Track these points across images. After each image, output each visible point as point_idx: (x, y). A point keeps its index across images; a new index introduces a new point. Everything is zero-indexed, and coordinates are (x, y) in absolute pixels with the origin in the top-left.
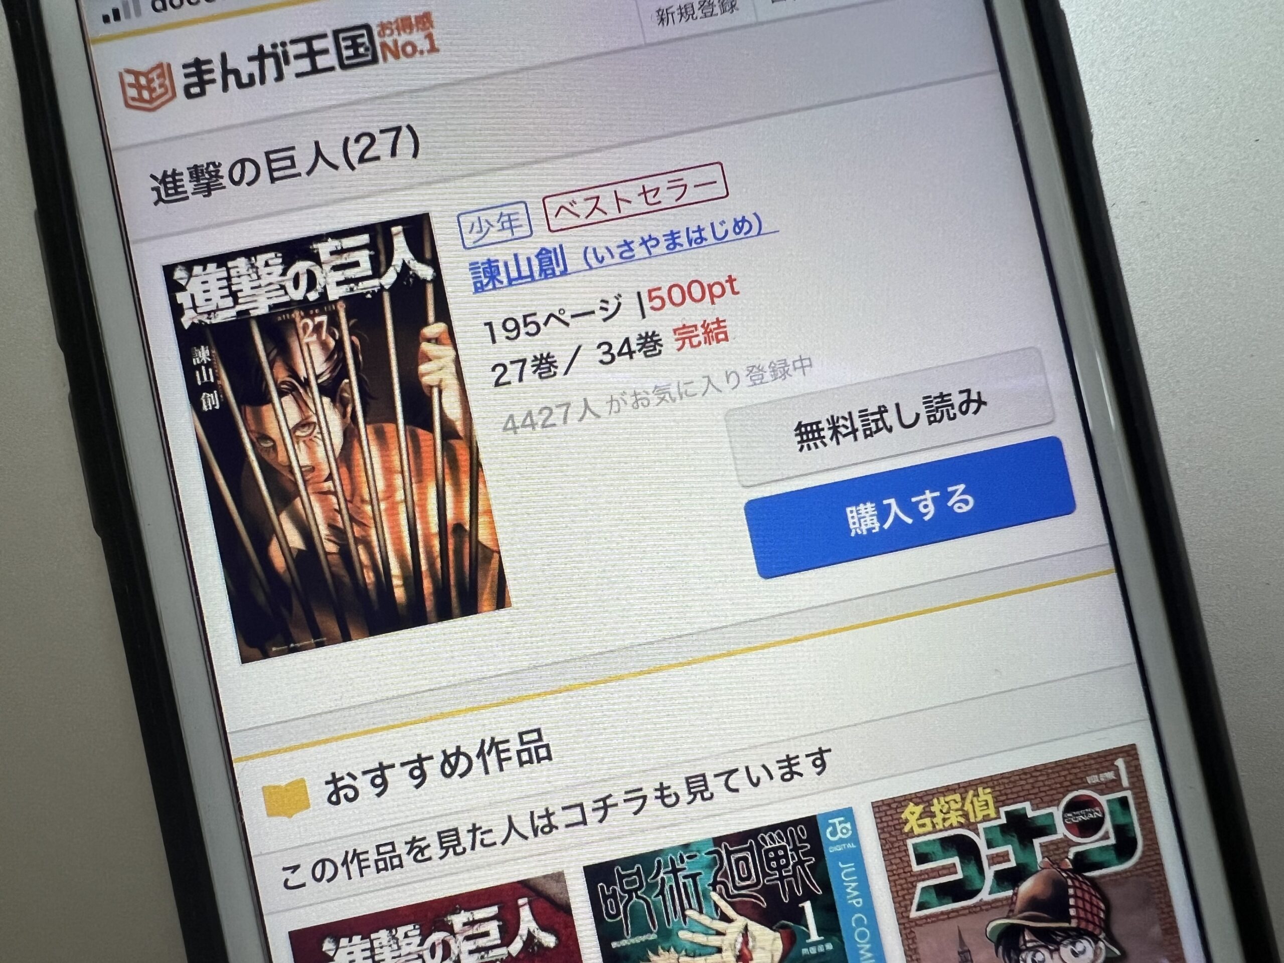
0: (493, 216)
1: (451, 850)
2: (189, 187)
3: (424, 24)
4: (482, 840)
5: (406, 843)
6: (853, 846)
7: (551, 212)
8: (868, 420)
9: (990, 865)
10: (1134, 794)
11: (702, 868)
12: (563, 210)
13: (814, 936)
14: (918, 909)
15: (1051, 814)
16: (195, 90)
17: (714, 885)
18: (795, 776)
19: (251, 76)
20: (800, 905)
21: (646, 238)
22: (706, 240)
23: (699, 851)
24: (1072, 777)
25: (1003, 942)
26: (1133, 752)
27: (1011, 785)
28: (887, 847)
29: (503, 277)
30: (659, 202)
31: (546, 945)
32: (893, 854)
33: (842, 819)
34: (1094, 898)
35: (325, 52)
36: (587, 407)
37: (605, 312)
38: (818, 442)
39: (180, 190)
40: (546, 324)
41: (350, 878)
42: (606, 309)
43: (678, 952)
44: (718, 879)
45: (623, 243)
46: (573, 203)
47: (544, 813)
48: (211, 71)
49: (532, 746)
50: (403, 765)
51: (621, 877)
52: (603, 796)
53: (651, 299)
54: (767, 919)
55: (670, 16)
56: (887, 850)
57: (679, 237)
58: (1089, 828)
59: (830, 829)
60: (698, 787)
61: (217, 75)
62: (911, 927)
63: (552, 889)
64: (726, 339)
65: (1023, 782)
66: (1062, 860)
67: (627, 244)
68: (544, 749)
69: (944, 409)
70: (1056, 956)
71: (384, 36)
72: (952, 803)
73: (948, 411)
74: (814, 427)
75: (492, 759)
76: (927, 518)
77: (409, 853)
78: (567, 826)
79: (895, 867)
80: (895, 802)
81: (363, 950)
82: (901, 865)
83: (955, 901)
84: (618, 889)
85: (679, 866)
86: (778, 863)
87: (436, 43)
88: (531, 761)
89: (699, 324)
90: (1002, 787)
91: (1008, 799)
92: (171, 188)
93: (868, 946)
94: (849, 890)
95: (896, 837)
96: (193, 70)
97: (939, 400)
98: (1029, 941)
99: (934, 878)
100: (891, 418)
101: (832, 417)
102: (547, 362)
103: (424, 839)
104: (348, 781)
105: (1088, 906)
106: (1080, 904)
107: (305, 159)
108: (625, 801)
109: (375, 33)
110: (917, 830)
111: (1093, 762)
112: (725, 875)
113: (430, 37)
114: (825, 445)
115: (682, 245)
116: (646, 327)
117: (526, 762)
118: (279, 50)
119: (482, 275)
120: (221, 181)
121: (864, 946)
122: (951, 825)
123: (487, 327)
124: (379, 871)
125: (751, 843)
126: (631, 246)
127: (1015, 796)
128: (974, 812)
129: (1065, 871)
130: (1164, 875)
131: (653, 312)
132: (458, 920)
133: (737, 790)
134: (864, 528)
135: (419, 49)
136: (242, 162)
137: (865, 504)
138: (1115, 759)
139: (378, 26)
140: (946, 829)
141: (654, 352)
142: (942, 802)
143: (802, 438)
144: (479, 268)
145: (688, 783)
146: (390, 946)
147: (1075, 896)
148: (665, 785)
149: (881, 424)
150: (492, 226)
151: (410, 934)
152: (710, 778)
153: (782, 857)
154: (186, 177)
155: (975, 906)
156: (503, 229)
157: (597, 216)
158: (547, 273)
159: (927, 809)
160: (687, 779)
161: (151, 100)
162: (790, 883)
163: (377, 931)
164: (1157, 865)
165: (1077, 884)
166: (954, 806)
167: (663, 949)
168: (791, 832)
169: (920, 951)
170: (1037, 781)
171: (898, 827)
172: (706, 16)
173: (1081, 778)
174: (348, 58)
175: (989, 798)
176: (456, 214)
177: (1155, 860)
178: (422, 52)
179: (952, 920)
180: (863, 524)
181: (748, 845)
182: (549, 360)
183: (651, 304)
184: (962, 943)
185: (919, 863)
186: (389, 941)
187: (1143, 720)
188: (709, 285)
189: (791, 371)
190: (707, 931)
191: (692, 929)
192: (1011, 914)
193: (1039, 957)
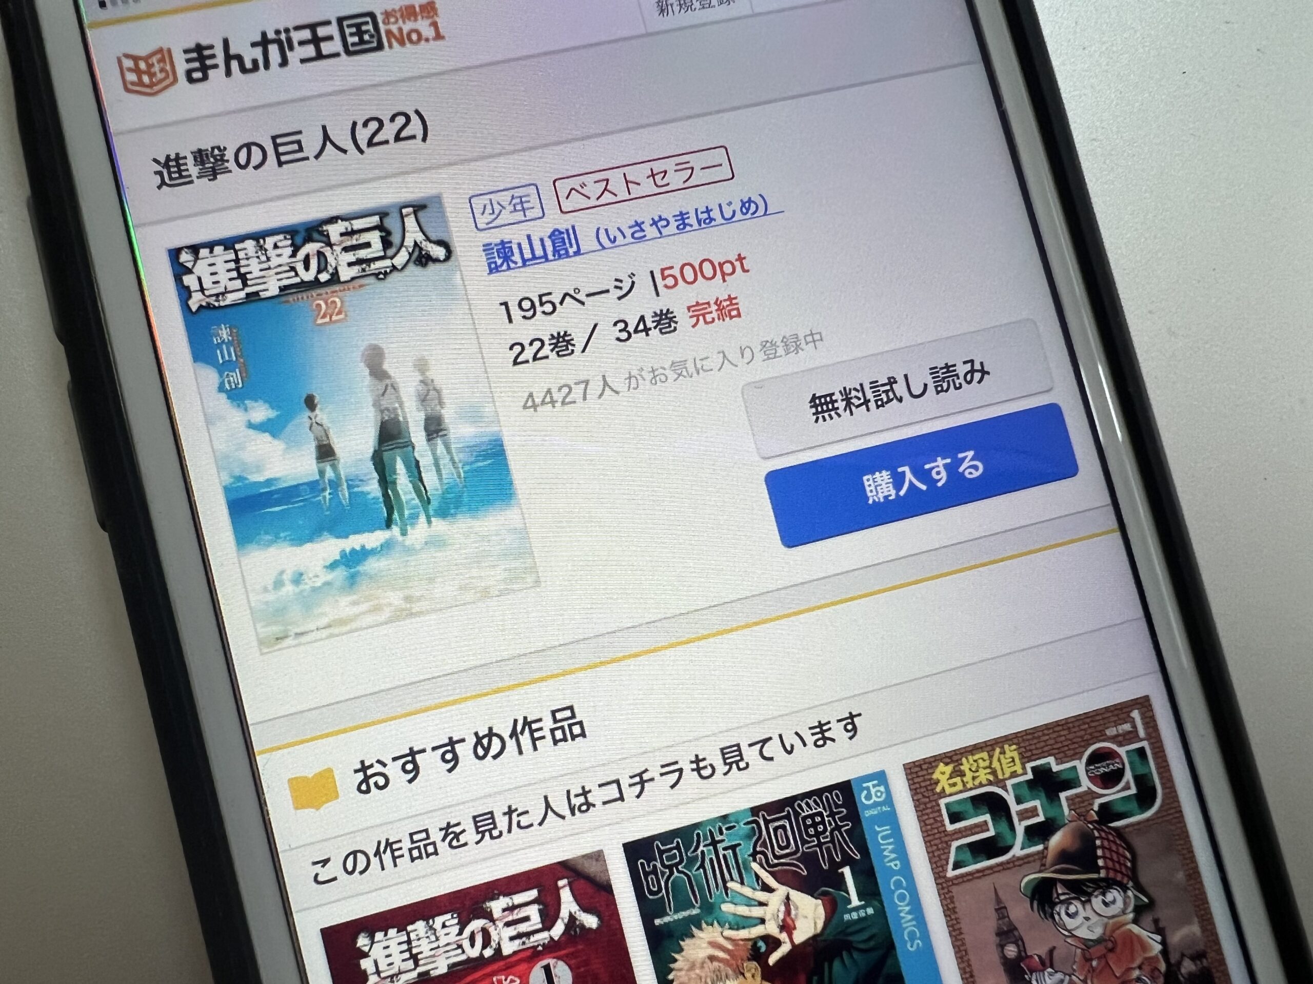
0: (505, 198)
1: (487, 834)
3: (429, 12)
4: (519, 822)
5: (441, 829)
6: (888, 809)
7: (562, 195)
8: (879, 391)
9: (1020, 820)
10: (1151, 744)
11: (741, 839)
12: (573, 192)
13: (855, 901)
14: (955, 868)
15: (1075, 768)
16: (197, 75)
17: (754, 855)
18: (828, 742)
19: (255, 62)
20: (840, 871)
21: (656, 219)
22: (715, 220)
23: (737, 822)
24: (1093, 730)
26: (1146, 704)
27: (1035, 741)
28: (922, 807)
29: (517, 257)
30: (668, 184)
31: (587, 925)
32: (927, 814)
33: (875, 782)
34: (1120, 848)
35: (330, 38)
36: (606, 384)
37: (618, 290)
38: (833, 413)
39: (184, 174)
40: (561, 303)
41: (383, 869)
42: (621, 288)
43: (721, 925)
44: (758, 849)
45: (634, 223)
46: (583, 185)
47: (581, 791)
48: (213, 56)
49: (565, 724)
50: (434, 749)
51: (661, 853)
52: (638, 771)
53: (664, 278)
54: (808, 887)
55: (669, 7)
56: (921, 811)
57: (688, 218)
58: (1111, 779)
59: (865, 792)
60: (733, 757)
61: (220, 60)
62: (949, 886)
63: (592, 868)
64: (739, 315)
65: (1046, 737)
66: (1088, 811)
67: (637, 224)
68: (578, 726)
69: (950, 379)
70: (1088, 907)
71: (389, 23)
72: (980, 761)
73: (953, 380)
74: (828, 399)
75: (525, 739)
76: (940, 484)
77: (443, 840)
78: (605, 803)
79: (929, 828)
80: (926, 763)
81: (399, 944)
82: (935, 826)
83: (989, 858)
84: (659, 865)
85: (718, 838)
86: (816, 830)
87: (441, 31)
88: (565, 739)
89: (712, 302)
90: (1027, 743)
91: (1033, 755)
92: (175, 172)
93: (907, 908)
94: (886, 853)
95: (928, 797)
96: (194, 55)
97: (945, 370)
98: (1064, 894)
99: (968, 836)
100: (900, 389)
101: (845, 388)
102: (564, 341)
103: (458, 824)
104: (378, 768)
105: (1115, 857)
106: (1108, 854)
107: (312, 142)
108: (662, 775)
109: (380, 19)
110: (948, 790)
111: (1110, 714)
112: (764, 843)
113: (435, 25)
114: (839, 415)
115: (691, 226)
116: (660, 305)
117: (561, 740)
118: (283, 37)
119: (496, 255)
120: (226, 164)
121: (904, 908)
122: (981, 783)
123: (503, 307)
124: (413, 859)
125: (788, 811)
126: (643, 226)
127: (1040, 751)
128: (1002, 769)
129: (1091, 823)
130: (1184, 821)
131: (665, 290)
132: (497, 906)
133: (771, 759)
134: (881, 496)
135: (424, 36)
136: (248, 146)
137: (880, 472)
138: (1131, 711)
139: (382, 14)
140: (976, 788)
141: (668, 330)
142: (971, 761)
143: (817, 409)
145: (723, 754)
146: (428, 937)
147: (1102, 847)
148: (701, 757)
149: (891, 395)
150: (503, 208)
151: (447, 924)
152: (744, 748)
153: (819, 823)
154: (190, 161)
155: (1008, 862)
156: (515, 210)
157: (607, 198)
158: (559, 254)
159: (957, 769)
160: (722, 750)
161: (152, 85)
162: (828, 849)
163: (413, 923)
164: (1176, 812)
165: (1103, 834)
166: (982, 764)
167: (708, 924)
168: (827, 797)
169: (957, 910)
170: (1061, 736)
171: (929, 788)
172: (704, 8)
173: (1100, 731)
174: (353, 44)
175: (1016, 755)
176: (468, 196)
177: (1175, 808)
178: (427, 40)
179: (987, 877)
180: (880, 491)
181: (785, 813)
182: (567, 338)
183: (664, 283)
184: (998, 900)
185: (953, 821)
186: (427, 933)
187: (1154, 672)
188: (719, 263)
189: (803, 345)
190: (750, 902)
191: (735, 901)
192: (1043, 868)
193: (1072, 909)
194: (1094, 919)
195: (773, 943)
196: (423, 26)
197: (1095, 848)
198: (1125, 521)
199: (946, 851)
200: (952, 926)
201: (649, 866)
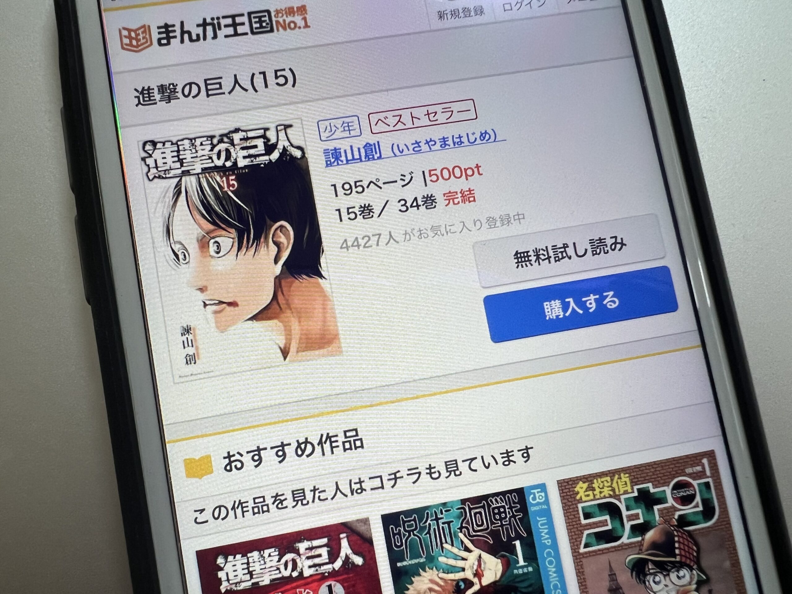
0: (338, 123)
2: (157, 97)
3: (302, 12)
4: (319, 497)
5: (272, 497)
6: (546, 507)
7: (373, 121)
8: (557, 251)
9: (628, 521)
10: (714, 480)
11: (454, 518)
12: (380, 121)
14: (585, 547)
15: (664, 491)
16: (164, 42)
17: (461, 528)
18: (511, 463)
19: (198, 36)
20: (513, 543)
21: (429, 140)
22: (464, 143)
23: (452, 508)
24: (677, 469)
25: (635, 569)
26: (712, 455)
27: (640, 473)
28: (567, 507)
29: (343, 158)
30: (437, 120)
31: (356, 563)
32: (570, 512)
33: (539, 490)
34: (690, 543)
35: (243, 24)
36: (391, 236)
37: (402, 181)
38: (528, 263)
39: (152, 98)
40: (368, 187)
41: (236, 518)
42: (404, 180)
43: (438, 571)
44: (464, 525)
45: (415, 142)
46: (386, 118)
47: (358, 481)
48: (174, 31)
49: (352, 439)
50: (272, 448)
51: (404, 522)
52: (393, 472)
53: (430, 176)
54: (493, 551)
55: (445, 15)
56: (566, 510)
57: (448, 141)
58: (687, 500)
59: (532, 496)
60: (452, 468)
61: (178, 33)
62: (580, 558)
63: (362, 528)
64: (474, 201)
65: (648, 471)
66: (671, 519)
67: (417, 143)
68: (359, 441)
69: (602, 247)
70: (667, 578)
71: (278, 17)
72: (605, 482)
73: (604, 248)
74: (526, 254)
75: (327, 446)
76: (591, 311)
77: (273, 503)
78: (372, 489)
79: (571, 521)
80: (571, 481)
81: (242, 564)
82: (574, 520)
83: (608, 542)
84: (402, 530)
85: (440, 516)
86: (500, 516)
87: (308, 23)
88: (351, 449)
89: (459, 191)
90: (635, 474)
91: (639, 481)
92: (146, 97)
93: (554, 570)
94: (543, 534)
95: (572, 502)
96: (164, 30)
97: (599, 242)
98: (652, 569)
99: (594, 528)
100: (570, 251)
101: (536, 249)
102: (368, 209)
103: (283, 495)
104: (238, 457)
105: (686, 548)
106: (682, 547)
107: (227, 84)
108: (408, 475)
109: (273, 14)
110: (584, 499)
111: (689, 460)
112: (468, 523)
113: (305, 19)
114: (532, 265)
115: (449, 146)
116: (427, 192)
117: (348, 449)
118: (216, 22)
119: (331, 156)
120: (177, 94)
121: (552, 569)
122: (605, 496)
124: (254, 514)
125: (484, 504)
126: (420, 144)
127: (643, 479)
128: (619, 488)
129: (672, 526)
130: (732, 530)
131: (431, 183)
132: (302, 546)
133: (476, 471)
134: (554, 315)
135: (298, 25)
136: (190, 84)
137: (555, 301)
138: (702, 459)
139: (274, 11)
140: (602, 498)
141: (431, 207)
142: (600, 482)
143: (518, 260)
144: (329, 152)
145: (446, 465)
146: (260, 561)
147: (679, 542)
148: (432, 466)
149: (564, 255)
150: (338, 129)
151: (272, 554)
152: (460, 464)
153: (503, 512)
154: (156, 91)
155: (619, 546)
156: (344, 130)
157: (400, 126)
158: (369, 157)
159: (590, 486)
160: (446, 462)
161: (138, 46)
162: (507, 529)
163: (251, 552)
164: (727, 524)
165: (680, 534)
166: (606, 484)
167: (429, 568)
168: (508, 497)
169: (584, 573)
170: (656, 471)
171: (572, 496)
172: (466, 17)
173: (682, 470)
174: (256, 28)
175: (627, 480)
176: (317, 121)
177: (727, 521)
178: (300, 28)
179: (605, 555)
180: (554, 312)
181: (482, 504)
182: (369, 208)
183: (430, 178)
184: (611, 569)
185: (585, 519)
186: (259, 559)
187: (718, 436)
188: (465, 169)
189: (512, 221)
190: (456, 557)
191: (447, 556)
192: (640, 552)
193: (657, 579)
194: (671, 586)
195: (469, 584)
196: (298, 19)
197: (674, 542)
198: (706, 341)
199: (580, 536)
200: (581, 583)
201: (396, 530)
